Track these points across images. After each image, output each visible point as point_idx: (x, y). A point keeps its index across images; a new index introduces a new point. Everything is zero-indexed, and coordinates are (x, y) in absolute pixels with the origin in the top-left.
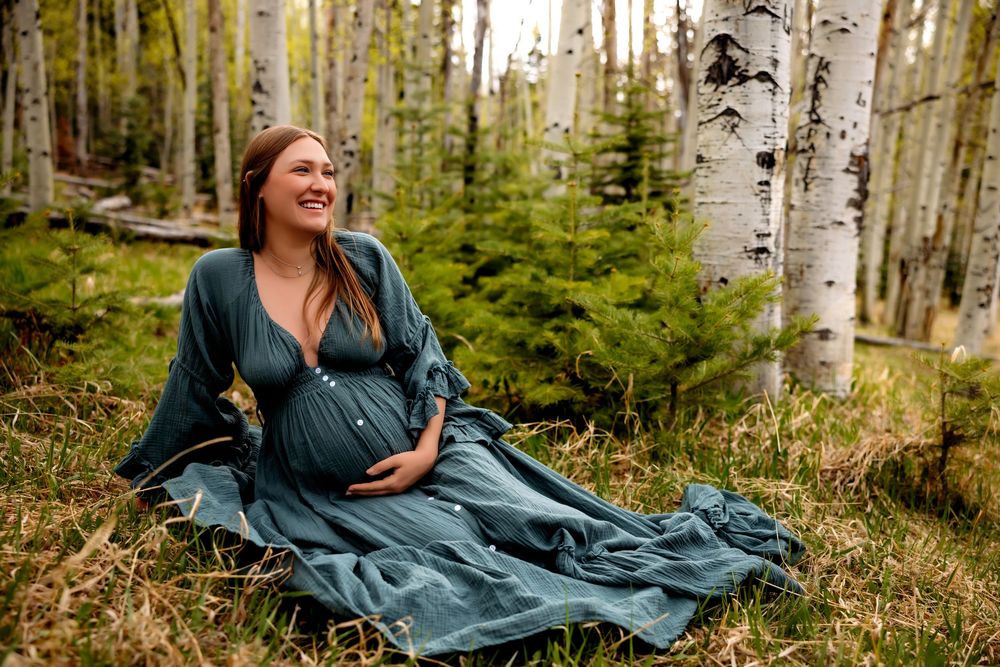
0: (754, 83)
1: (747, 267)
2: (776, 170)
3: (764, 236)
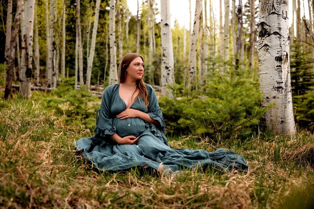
1: (275, 93)
2: (283, 62)
3: (280, 83)
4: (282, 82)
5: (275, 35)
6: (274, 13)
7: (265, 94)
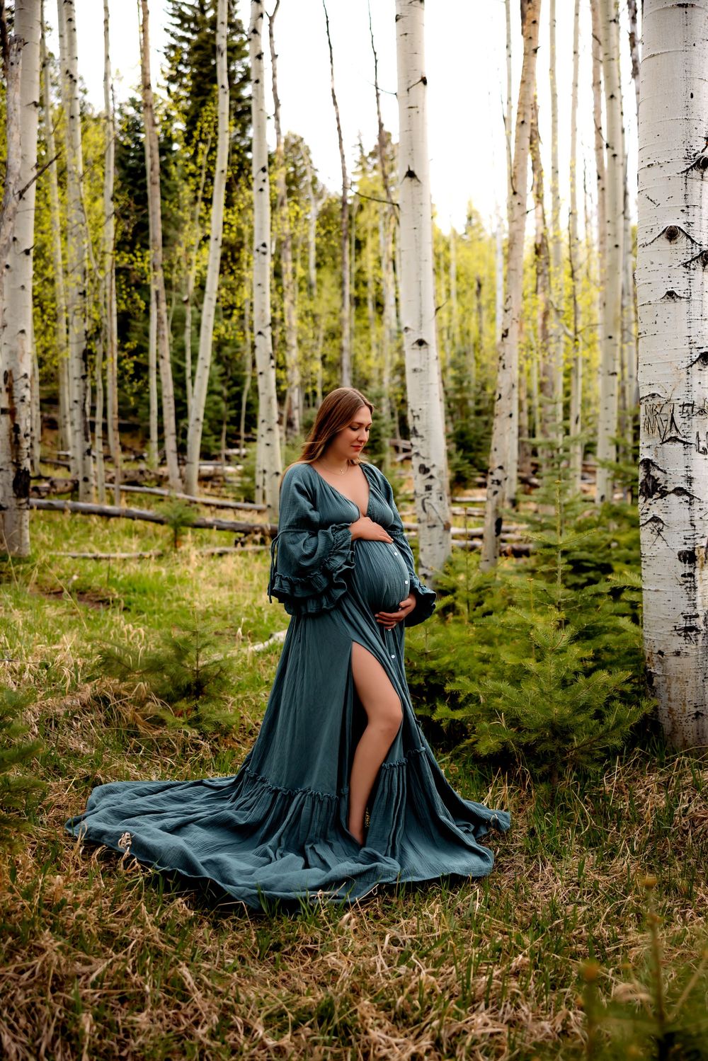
0: (672, 497)
1: (678, 643)
2: (698, 564)
3: (691, 617)
4: (697, 616)
5: (678, 495)
6: (675, 439)
7: (656, 643)
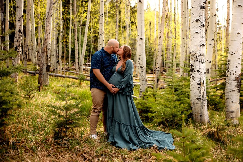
0: (196, 72)
1: (197, 101)
2: (201, 85)
3: (200, 96)
4: (201, 96)
5: (198, 72)
6: (197, 61)
7: (193, 101)
